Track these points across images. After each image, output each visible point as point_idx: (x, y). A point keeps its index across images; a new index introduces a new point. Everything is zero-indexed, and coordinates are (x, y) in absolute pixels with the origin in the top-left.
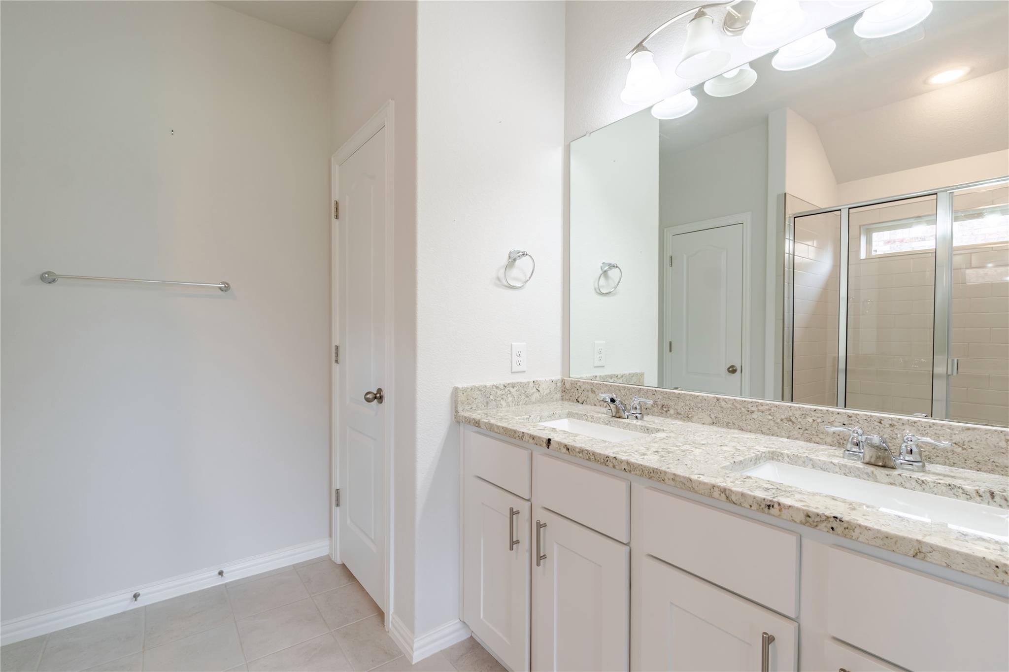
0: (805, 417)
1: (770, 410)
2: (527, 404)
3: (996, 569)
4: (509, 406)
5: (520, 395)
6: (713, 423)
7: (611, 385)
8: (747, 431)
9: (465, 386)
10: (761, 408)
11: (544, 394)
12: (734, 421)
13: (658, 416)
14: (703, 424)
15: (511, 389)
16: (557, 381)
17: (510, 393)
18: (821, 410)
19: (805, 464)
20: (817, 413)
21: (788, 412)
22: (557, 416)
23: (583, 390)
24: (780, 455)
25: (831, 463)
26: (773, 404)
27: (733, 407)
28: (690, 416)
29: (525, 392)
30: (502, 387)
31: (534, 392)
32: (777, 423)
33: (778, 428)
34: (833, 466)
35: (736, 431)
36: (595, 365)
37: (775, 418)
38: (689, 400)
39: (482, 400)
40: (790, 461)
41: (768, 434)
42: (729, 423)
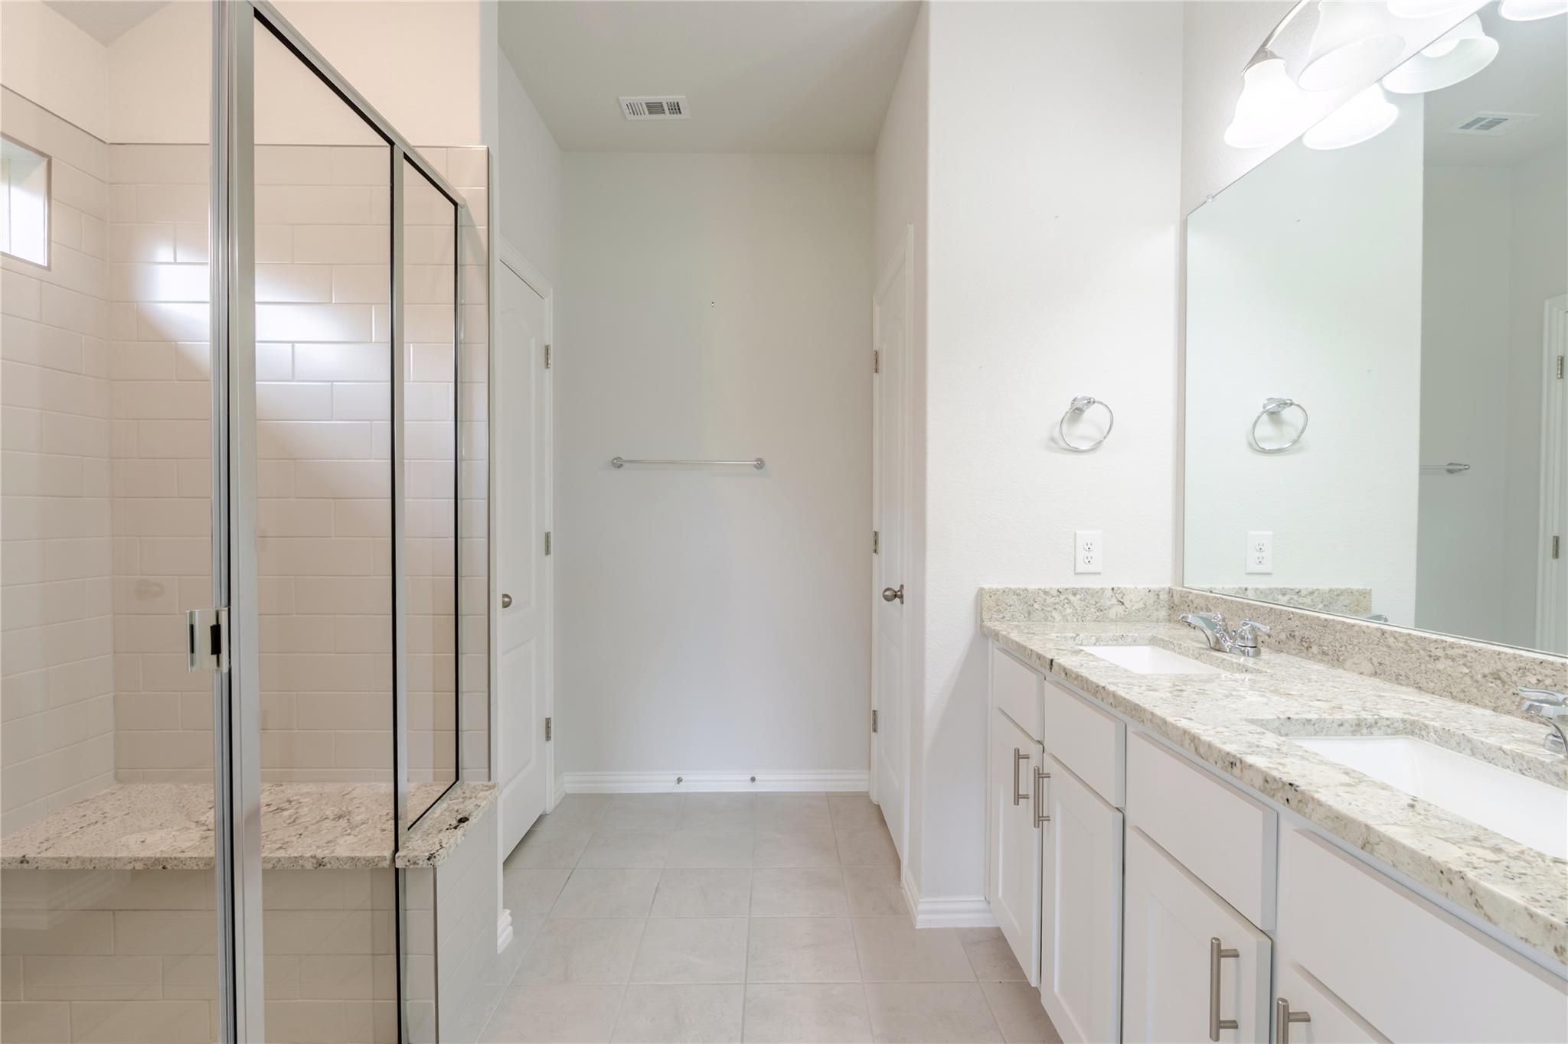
0: (1524, 675)
1: (1465, 656)
2: (1099, 621)
3: (1441, 875)
4: (1067, 621)
5: (1087, 607)
6: (1376, 673)
7: (1232, 601)
8: (1427, 692)
9: (995, 586)
10: (1450, 652)
11: (1133, 608)
12: (1408, 671)
13: (1296, 655)
14: (1361, 674)
15: (1071, 597)
16: (1160, 591)
17: (1069, 602)
18: (1552, 663)
19: (1459, 746)
20: (1545, 667)
21: (1496, 663)
22: (1130, 640)
23: (1196, 608)
24: (1423, 726)
25: (1500, 749)
26: (1471, 647)
27: (1406, 647)
28: (1341, 658)
29: (1096, 603)
30: (1055, 593)
31: (1114, 605)
32: (1477, 681)
33: (1478, 690)
34: (1504, 755)
35: (1410, 690)
36: (1248, 571)
37: (1473, 672)
38: (1341, 631)
39: (1021, 608)
40: (1438, 740)
41: (1462, 700)
42: (1401, 675)
